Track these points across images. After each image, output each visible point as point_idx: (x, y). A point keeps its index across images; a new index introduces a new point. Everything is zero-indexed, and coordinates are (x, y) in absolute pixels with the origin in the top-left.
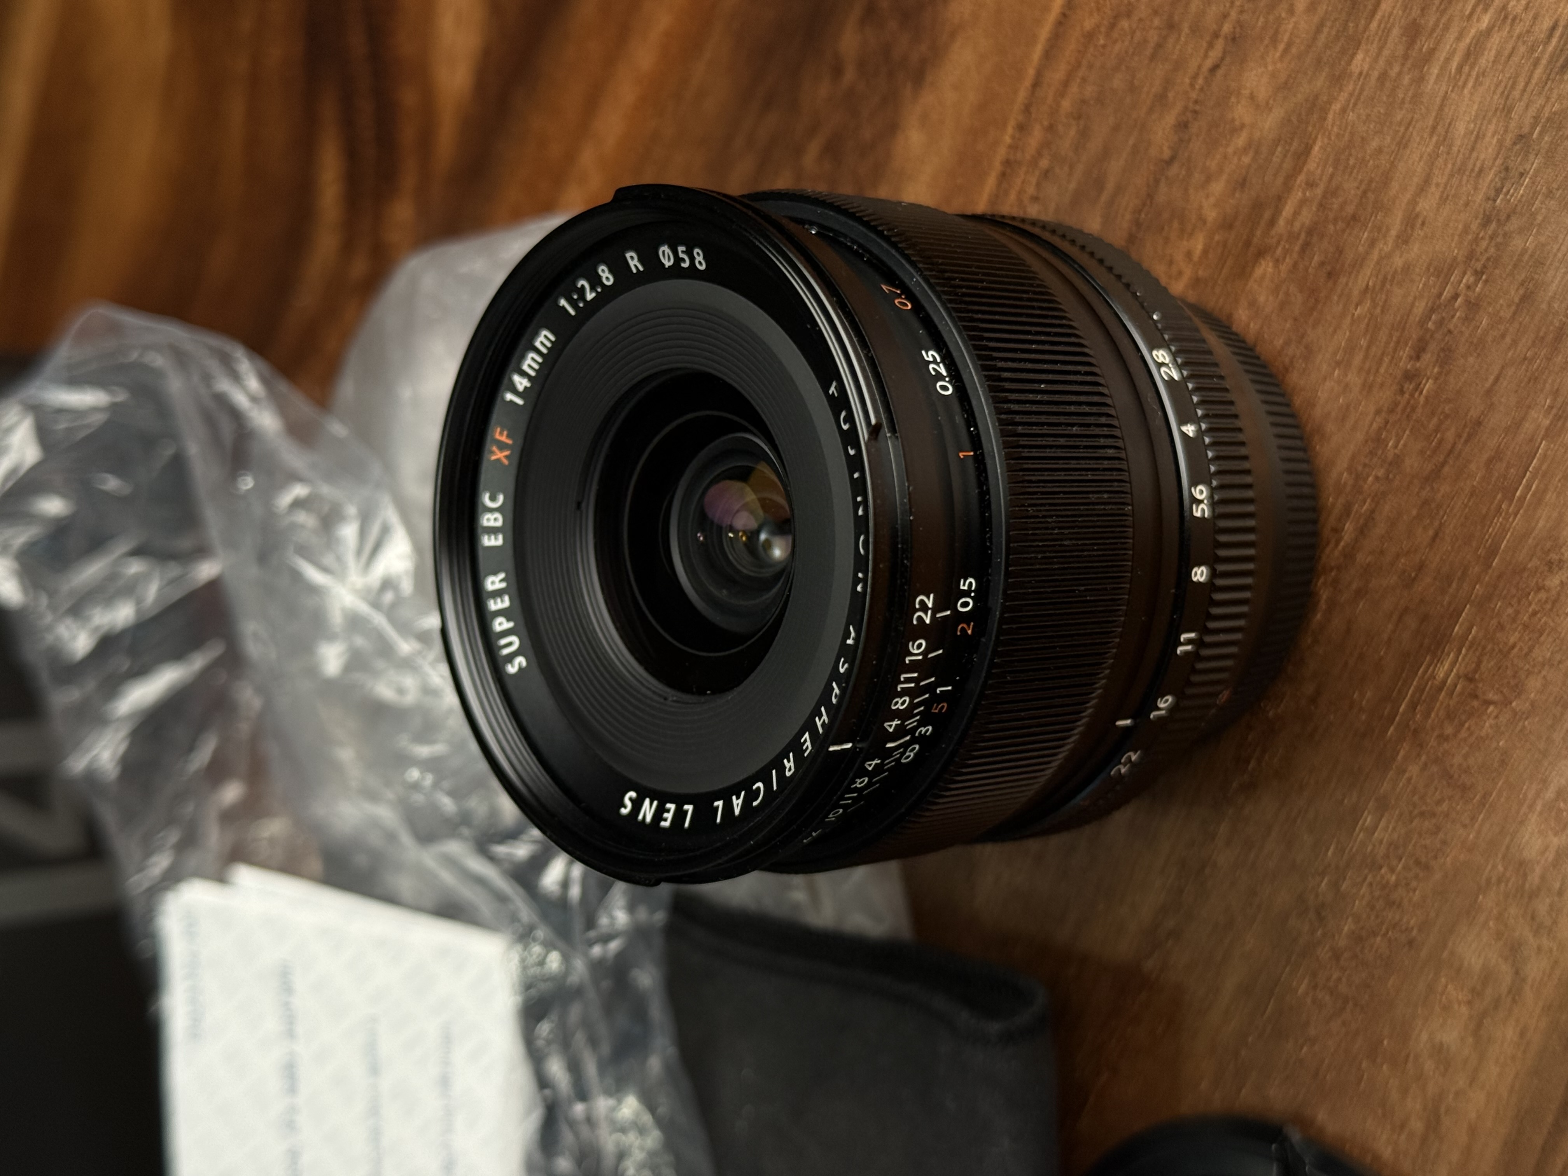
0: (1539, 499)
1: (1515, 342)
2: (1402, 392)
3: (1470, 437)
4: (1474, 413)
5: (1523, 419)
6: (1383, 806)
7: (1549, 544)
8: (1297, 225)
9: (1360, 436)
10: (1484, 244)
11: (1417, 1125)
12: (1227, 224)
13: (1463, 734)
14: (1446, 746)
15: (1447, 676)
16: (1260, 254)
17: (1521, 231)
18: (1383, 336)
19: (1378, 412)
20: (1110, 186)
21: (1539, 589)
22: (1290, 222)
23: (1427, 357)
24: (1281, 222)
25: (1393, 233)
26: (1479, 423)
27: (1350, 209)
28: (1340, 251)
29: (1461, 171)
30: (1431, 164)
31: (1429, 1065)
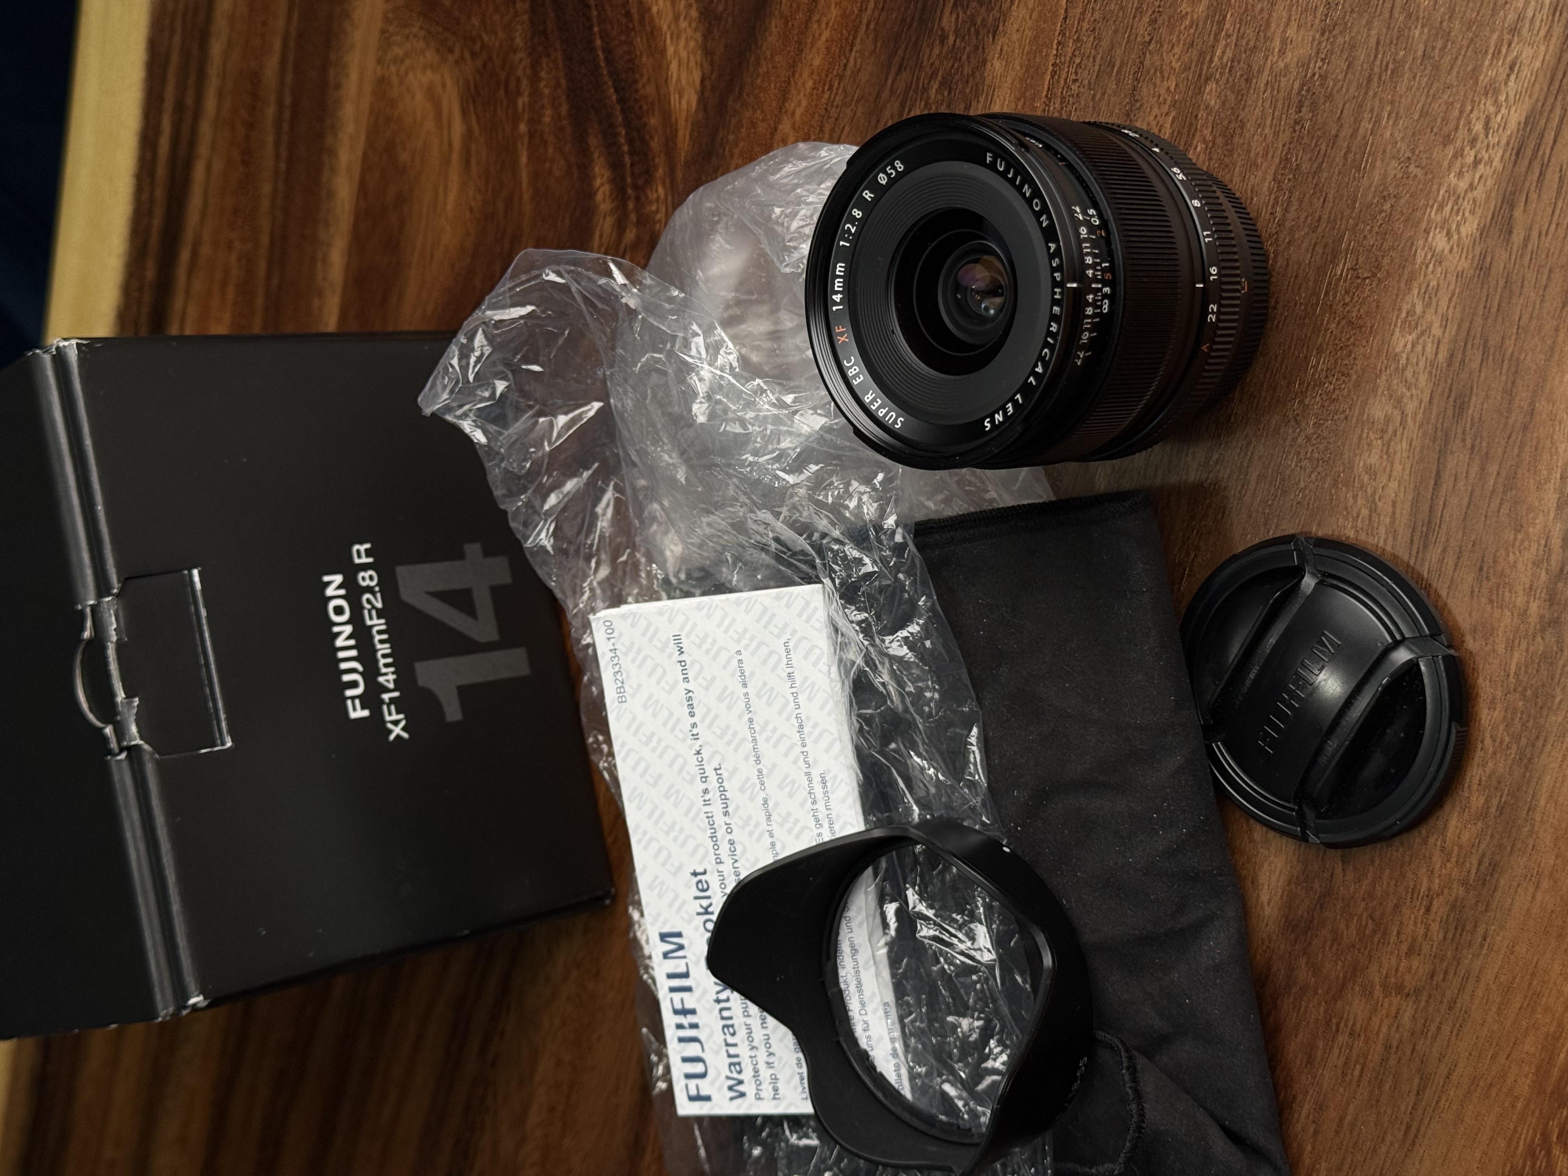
0: (1373, 166)
1: (1347, 90)
2: (1295, 131)
3: (1333, 144)
4: (1333, 132)
5: (1358, 128)
6: (1320, 351)
7: (1382, 188)
8: (1225, 60)
9: (1277, 160)
10: (1324, 44)
11: (1365, 512)
12: (1187, 68)
13: (1356, 299)
14: (1348, 308)
15: (1342, 271)
16: (1207, 79)
17: (1341, 33)
18: (1280, 105)
19: (1284, 145)
20: (1118, 64)
21: (1381, 212)
22: (1221, 58)
23: (1304, 109)
24: (1216, 59)
25: (1277, 50)
26: (1337, 136)
27: (1252, 44)
28: (1250, 66)
29: (1306, 10)
30: (1290, 10)
31: (1366, 478)
